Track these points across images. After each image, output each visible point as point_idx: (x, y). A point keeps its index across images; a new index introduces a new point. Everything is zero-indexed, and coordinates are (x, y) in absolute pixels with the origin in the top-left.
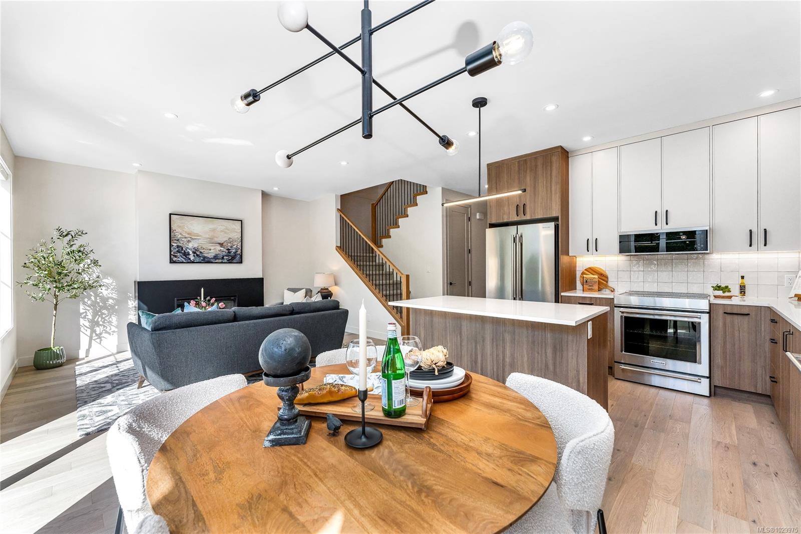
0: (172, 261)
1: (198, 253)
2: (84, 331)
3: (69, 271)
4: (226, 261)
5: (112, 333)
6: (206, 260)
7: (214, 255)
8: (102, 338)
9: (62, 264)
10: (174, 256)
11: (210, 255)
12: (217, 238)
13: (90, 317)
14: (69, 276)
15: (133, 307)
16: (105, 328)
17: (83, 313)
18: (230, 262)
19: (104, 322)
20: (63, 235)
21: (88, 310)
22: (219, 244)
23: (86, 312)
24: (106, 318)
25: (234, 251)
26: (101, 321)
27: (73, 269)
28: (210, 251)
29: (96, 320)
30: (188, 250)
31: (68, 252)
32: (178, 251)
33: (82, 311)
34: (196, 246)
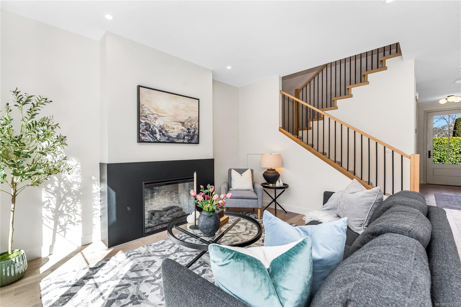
0: (140, 141)
1: (164, 132)
2: (47, 223)
3: (31, 149)
4: (186, 141)
5: (76, 223)
6: (170, 139)
7: (176, 134)
8: (67, 230)
9: (22, 140)
10: (142, 134)
11: (173, 134)
12: (179, 116)
13: (53, 206)
14: (30, 157)
15: (98, 192)
16: (69, 218)
17: (46, 202)
18: (190, 142)
19: (68, 211)
20: (22, 101)
21: (52, 198)
22: (181, 122)
23: (49, 201)
24: (71, 206)
25: (193, 131)
26: (65, 210)
27: (36, 148)
28: (174, 130)
29: (60, 209)
30: (155, 128)
31: (29, 125)
32: (146, 130)
33: (44, 199)
34: (161, 124)
